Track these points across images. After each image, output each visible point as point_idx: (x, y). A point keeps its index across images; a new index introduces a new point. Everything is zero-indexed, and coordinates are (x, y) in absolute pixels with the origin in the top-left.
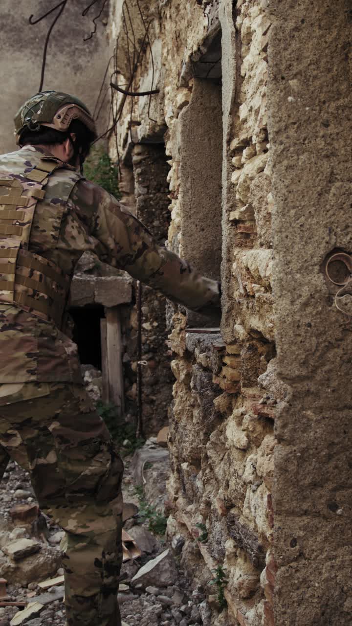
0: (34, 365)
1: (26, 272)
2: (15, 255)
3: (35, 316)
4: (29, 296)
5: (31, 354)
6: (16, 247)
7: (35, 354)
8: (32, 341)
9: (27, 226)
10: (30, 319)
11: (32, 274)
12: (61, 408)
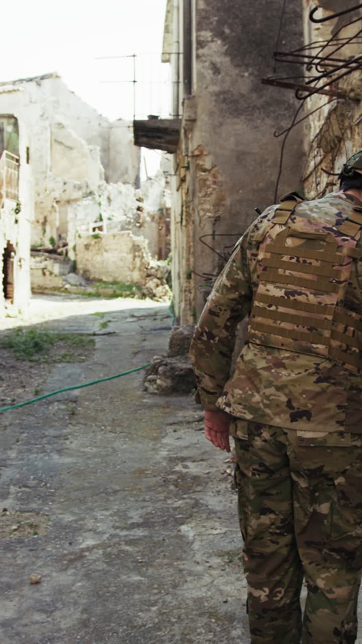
0: (342, 416)
1: (340, 328)
2: (332, 313)
3: (346, 370)
4: (343, 350)
5: (341, 406)
6: (332, 304)
7: (345, 407)
8: (341, 394)
9: (344, 284)
10: (342, 373)
11: (346, 330)
12: (351, 465)
